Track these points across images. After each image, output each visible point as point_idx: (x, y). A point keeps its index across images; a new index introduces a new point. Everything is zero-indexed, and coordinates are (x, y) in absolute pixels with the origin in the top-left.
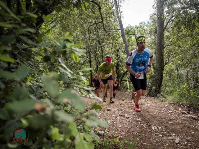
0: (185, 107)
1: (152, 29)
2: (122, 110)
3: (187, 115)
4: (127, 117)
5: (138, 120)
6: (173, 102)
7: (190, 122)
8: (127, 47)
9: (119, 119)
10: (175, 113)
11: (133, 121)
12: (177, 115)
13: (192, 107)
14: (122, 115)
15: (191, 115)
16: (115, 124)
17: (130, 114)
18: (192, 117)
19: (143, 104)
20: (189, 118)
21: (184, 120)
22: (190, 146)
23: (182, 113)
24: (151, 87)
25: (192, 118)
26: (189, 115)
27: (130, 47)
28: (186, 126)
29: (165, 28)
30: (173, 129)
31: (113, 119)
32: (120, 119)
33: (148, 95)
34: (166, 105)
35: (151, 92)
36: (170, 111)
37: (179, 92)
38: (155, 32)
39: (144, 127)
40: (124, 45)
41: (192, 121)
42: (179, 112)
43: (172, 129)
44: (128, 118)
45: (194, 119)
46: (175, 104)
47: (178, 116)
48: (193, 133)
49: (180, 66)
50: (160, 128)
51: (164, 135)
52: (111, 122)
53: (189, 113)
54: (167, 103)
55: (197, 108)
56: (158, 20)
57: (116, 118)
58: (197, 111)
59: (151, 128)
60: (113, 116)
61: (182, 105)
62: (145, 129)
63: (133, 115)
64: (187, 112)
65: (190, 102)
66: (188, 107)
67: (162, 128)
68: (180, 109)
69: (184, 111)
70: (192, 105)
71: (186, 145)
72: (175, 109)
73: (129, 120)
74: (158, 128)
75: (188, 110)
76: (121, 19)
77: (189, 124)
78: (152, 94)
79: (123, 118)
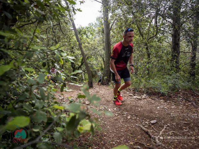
0: (131, 91)
1: (100, 29)
3: (133, 97)
7: (137, 102)
8: (80, 45)
10: (124, 97)
12: (126, 98)
13: (136, 90)
14: (83, 102)
18: (137, 97)
19: (99, 92)
20: (135, 99)
21: (132, 101)
22: (138, 119)
23: (130, 96)
24: (103, 77)
25: (137, 99)
26: (135, 97)
27: (83, 44)
28: (134, 105)
29: (111, 29)
30: (125, 109)
33: (101, 84)
35: (104, 81)
38: (103, 32)
40: (78, 43)
41: (137, 101)
42: (128, 95)
44: (89, 104)
45: (139, 99)
48: (140, 109)
50: (115, 109)
51: (119, 114)
53: (135, 95)
55: (140, 91)
56: (104, 23)
58: (140, 93)
61: (129, 89)
64: (133, 95)
65: (135, 86)
66: (133, 90)
67: (117, 109)
68: (128, 93)
69: (131, 94)
71: (135, 120)
72: (124, 93)
73: (89, 106)
74: (113, 109)
75: (134, 93)
76: (73, 21)
77: (136, 103)
78: (105, 83)
79: (84, 105)
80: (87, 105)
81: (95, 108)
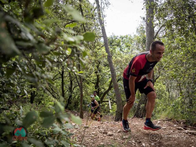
0: (181, 123)
1: (140, 39)
2: (103, 128)
3: (184, 131)
4: (110, 134)
5: (124, 137)
6: (166, 118)
8: (109, 58)
9: (100, 136)
10: (169, 130)
11: (118, 138)
12: (172, 131)
13: (189, 123)
14: (103, 132)
15: (189, 131)
16: (95, 141)
17: (114, 131)
20: (187, 133)
23: (178, 129)
24: (139, 105)
25: (190, 133)
26: (186, 131)
27: (114, 58)
28: (183, 141)
29: (155, 37)
30: (169, 144)
31: (92, 137)
32: (102, 136)
34: (159, 122)
35: (139, 112)
36: (163, 128)
37: (174, 106)
39: (133, 144)
41: (190, 136)
42: (175, 128)
43: (167, 145)
44: (112, 135)
45: (193, 134)
46: (169, 120)
47: (174, 132)
49: (174, 77)
50: (153, 144)
52: (90, 140)
53: (186, 129)
54: (159, 120)
56: (147, 28)
57: (97, 135)
58: (195, 127)
59: (142, 145)
60: (93, 134)
61: (177, 121)
62: (134, 146)
63: (119, 132)
64: (184, 128)
65: (187, 118)
66: (184, 123)
68: (175, 125)
69: (180, 128)
70: (188, 121)
72: (170, 126)
73: (113, 138)
74: (150, 144)
77: (187, 138)
78: (140, 115)
79: (105, 135)
80: (110, 135)
81: (121, 140)
